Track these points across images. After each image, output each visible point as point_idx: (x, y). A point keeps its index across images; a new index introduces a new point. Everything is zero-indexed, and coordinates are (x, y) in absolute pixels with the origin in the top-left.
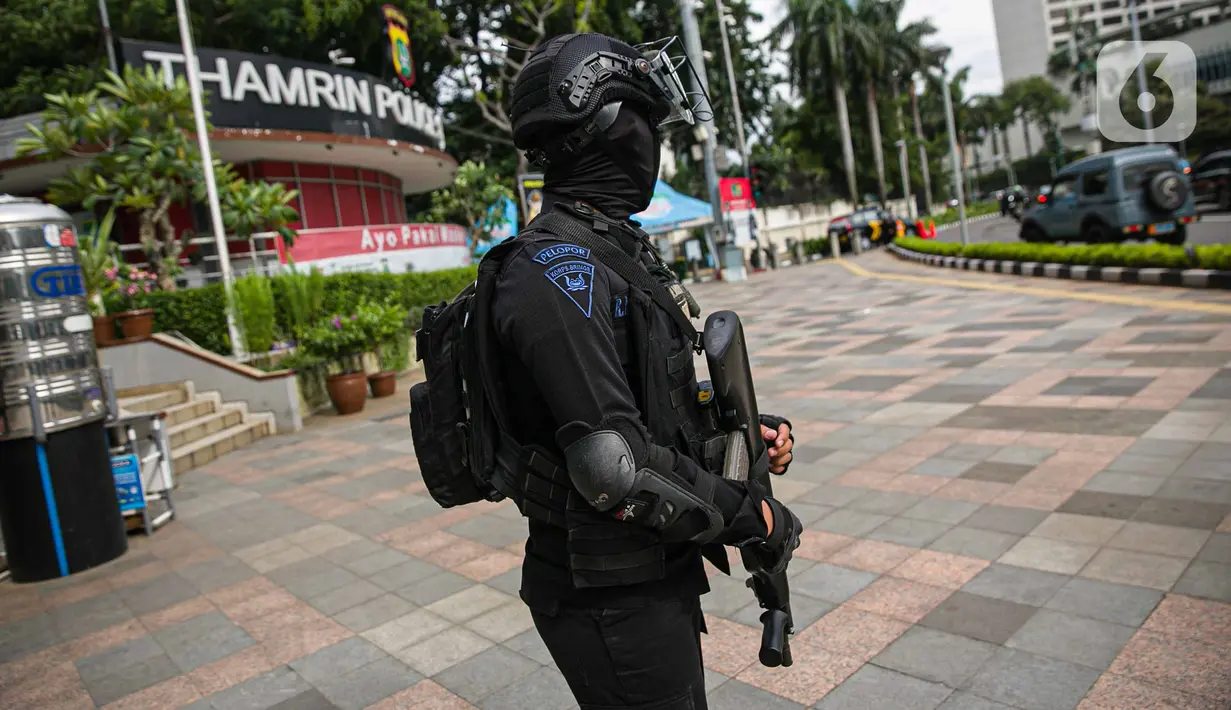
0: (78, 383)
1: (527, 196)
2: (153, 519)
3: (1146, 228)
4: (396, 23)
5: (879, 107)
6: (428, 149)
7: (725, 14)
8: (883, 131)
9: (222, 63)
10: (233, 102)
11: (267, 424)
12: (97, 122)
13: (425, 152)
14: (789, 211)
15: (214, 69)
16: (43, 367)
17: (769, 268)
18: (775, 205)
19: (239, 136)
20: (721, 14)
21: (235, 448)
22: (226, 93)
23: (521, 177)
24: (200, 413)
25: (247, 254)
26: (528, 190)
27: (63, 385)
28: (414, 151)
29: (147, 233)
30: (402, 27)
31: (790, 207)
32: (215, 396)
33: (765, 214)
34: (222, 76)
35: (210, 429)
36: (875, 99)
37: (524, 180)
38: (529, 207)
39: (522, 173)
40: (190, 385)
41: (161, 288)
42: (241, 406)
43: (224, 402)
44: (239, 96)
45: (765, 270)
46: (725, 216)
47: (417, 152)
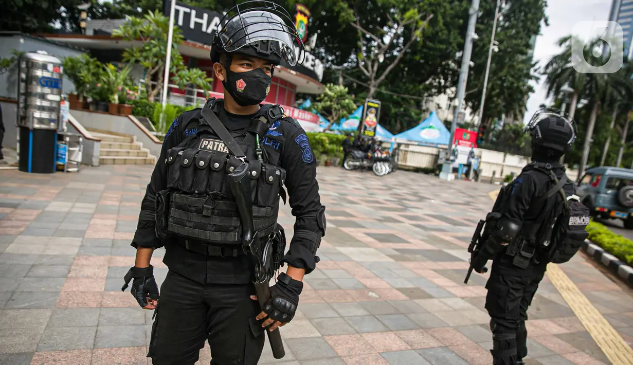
0: (50, 116)
1: (367, 110)
2: (68, 168)
3: (609, 211)
4: (302, 13)
5: (598, 118)
6: (298, 73)
7: (494, 45)
8: (596, 131)
9: (206, 16)
10: (206, 33)
11: (154, 160)
12: (145, 29)
13: (296, 75)
14: (521, 159)
15: (202, 18)
16: (42, 109)
17: (473, 180)
18: (513, 153)
19: (202, 48)
20: (492, 44)
21: (136, 164)
22: (204, 29)
23: (367, 100)
24: (133, 148)
25: (192, 97)
26: (369, 107)
27: (45, 115)
28: (290, 72)
29: (148, 78)
30: (305, 15)
31: (522, 157)
32: (141, 144)
33: (505, 156)
34: (204, 22)
35: (131, 154)
36: (597, 113)
37: (369, 102)
38: (367, 115)
39: (369, 98)
40: (135, 138)
41: (148, 100)
42: (147, 150)
43: (144, 147)
44: (209, 31)
45: (470, 180)
46: (453, 147)
47: (292, 74)
